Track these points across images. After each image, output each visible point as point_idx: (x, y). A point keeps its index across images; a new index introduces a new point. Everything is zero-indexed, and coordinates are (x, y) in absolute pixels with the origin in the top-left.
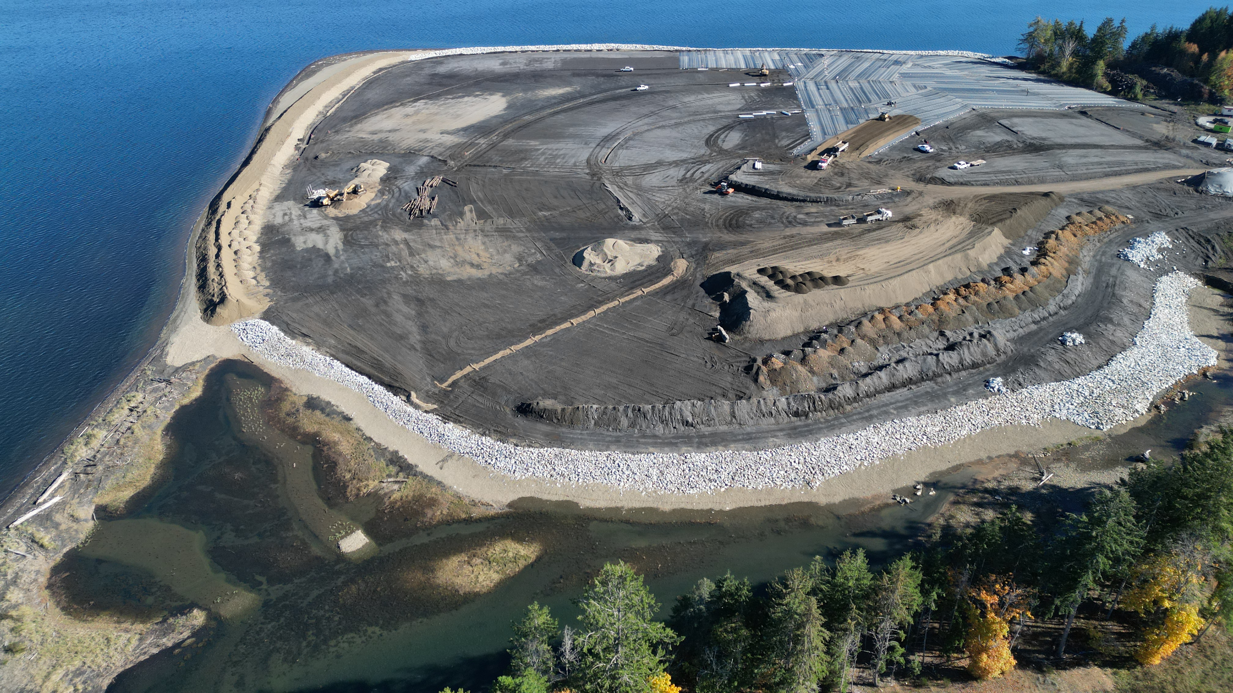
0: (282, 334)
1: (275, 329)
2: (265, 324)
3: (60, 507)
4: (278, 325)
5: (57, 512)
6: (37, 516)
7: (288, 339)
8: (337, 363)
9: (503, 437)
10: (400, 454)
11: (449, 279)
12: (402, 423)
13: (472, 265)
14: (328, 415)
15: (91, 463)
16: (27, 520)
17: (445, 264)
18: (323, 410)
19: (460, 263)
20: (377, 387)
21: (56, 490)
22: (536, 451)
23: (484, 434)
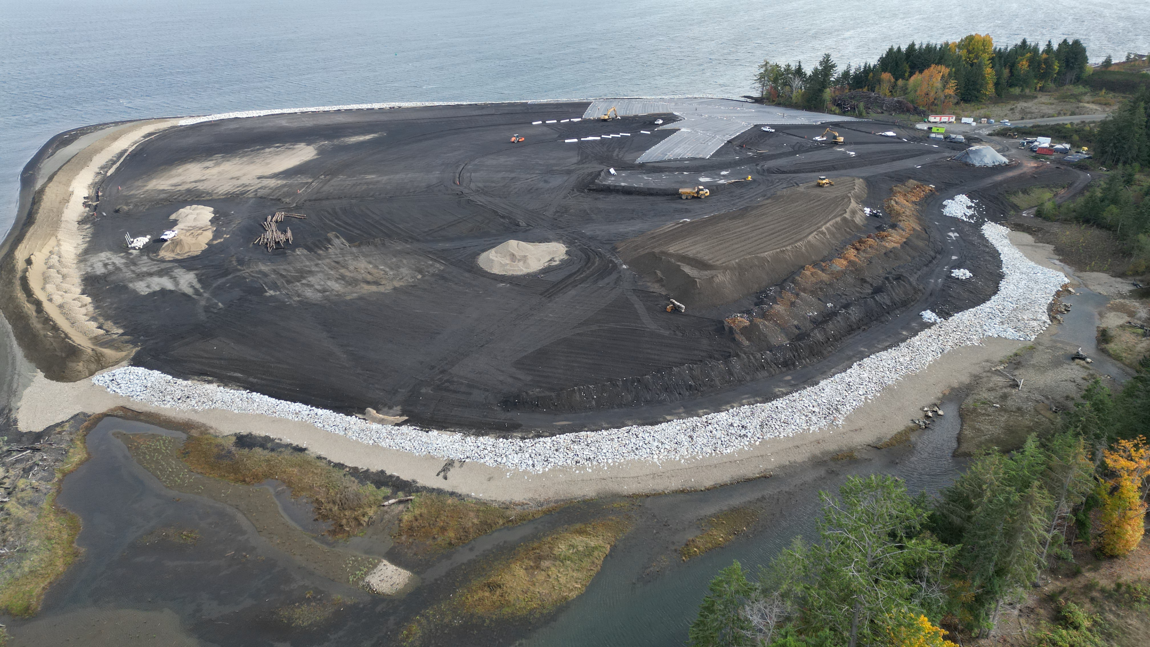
0: (170, 377)
1: (155, 373)
2: (140, 370)
4: (158, 369)
7: (179, 381)
8: (257, 396)
9: (503, 434)
10: (388, 473)
11: (348, 298)
12: (371, 442)
13: (368, 283)
14: (273, 450)
17: (335, 286)
18: (263, 446)
19: (354, 282)
20: (321, 411)
22: (548, 439)
23: (480, 434)
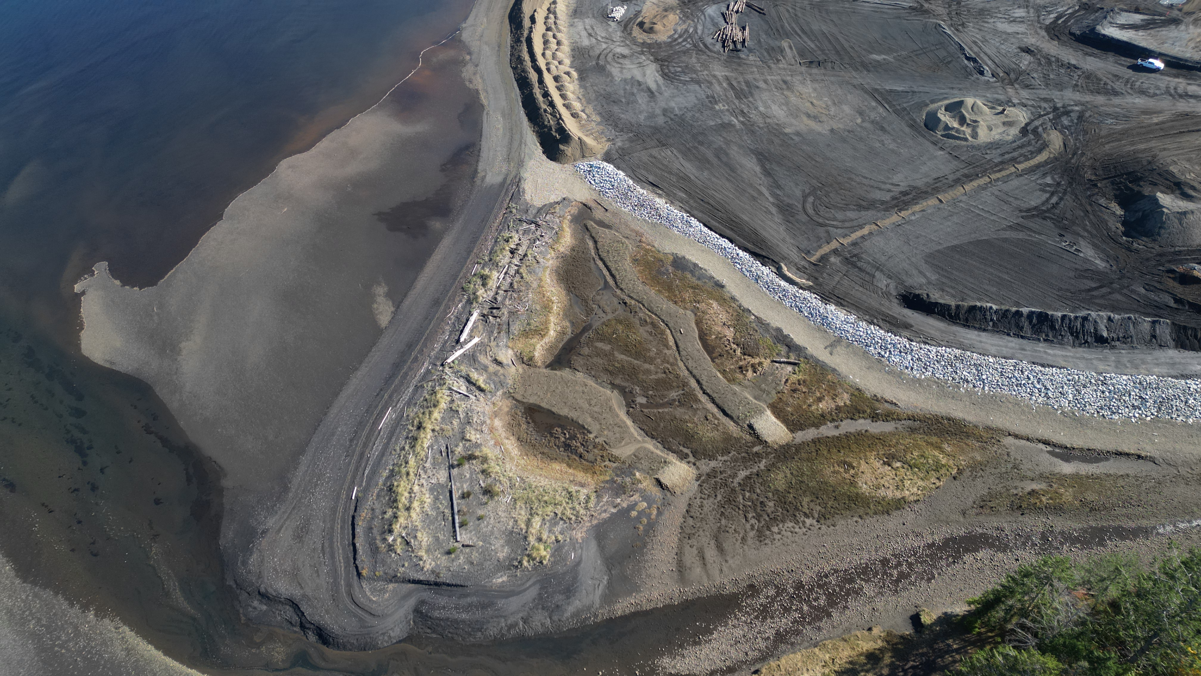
0: (631, 182)
1: (621, 174)
2: (610, 167)
3: (481, 347)
4: (623, 171)
5: (480, 354)
6: (464, 355)
7: (638, 188)
8: (694, 222)
9: (894, 329)
10: (785, 332)
11: (787, 130)
12: (777, 297)
13: (809, 116)
14: (699, 279)
15: (494, 306)
16: (457, 359)
17: (778, 112)
18: (692, 272)
19: (795, 112)
20: (741, 253)
21: (472, 330)
22: (933, 349)
23: (871, 323)
